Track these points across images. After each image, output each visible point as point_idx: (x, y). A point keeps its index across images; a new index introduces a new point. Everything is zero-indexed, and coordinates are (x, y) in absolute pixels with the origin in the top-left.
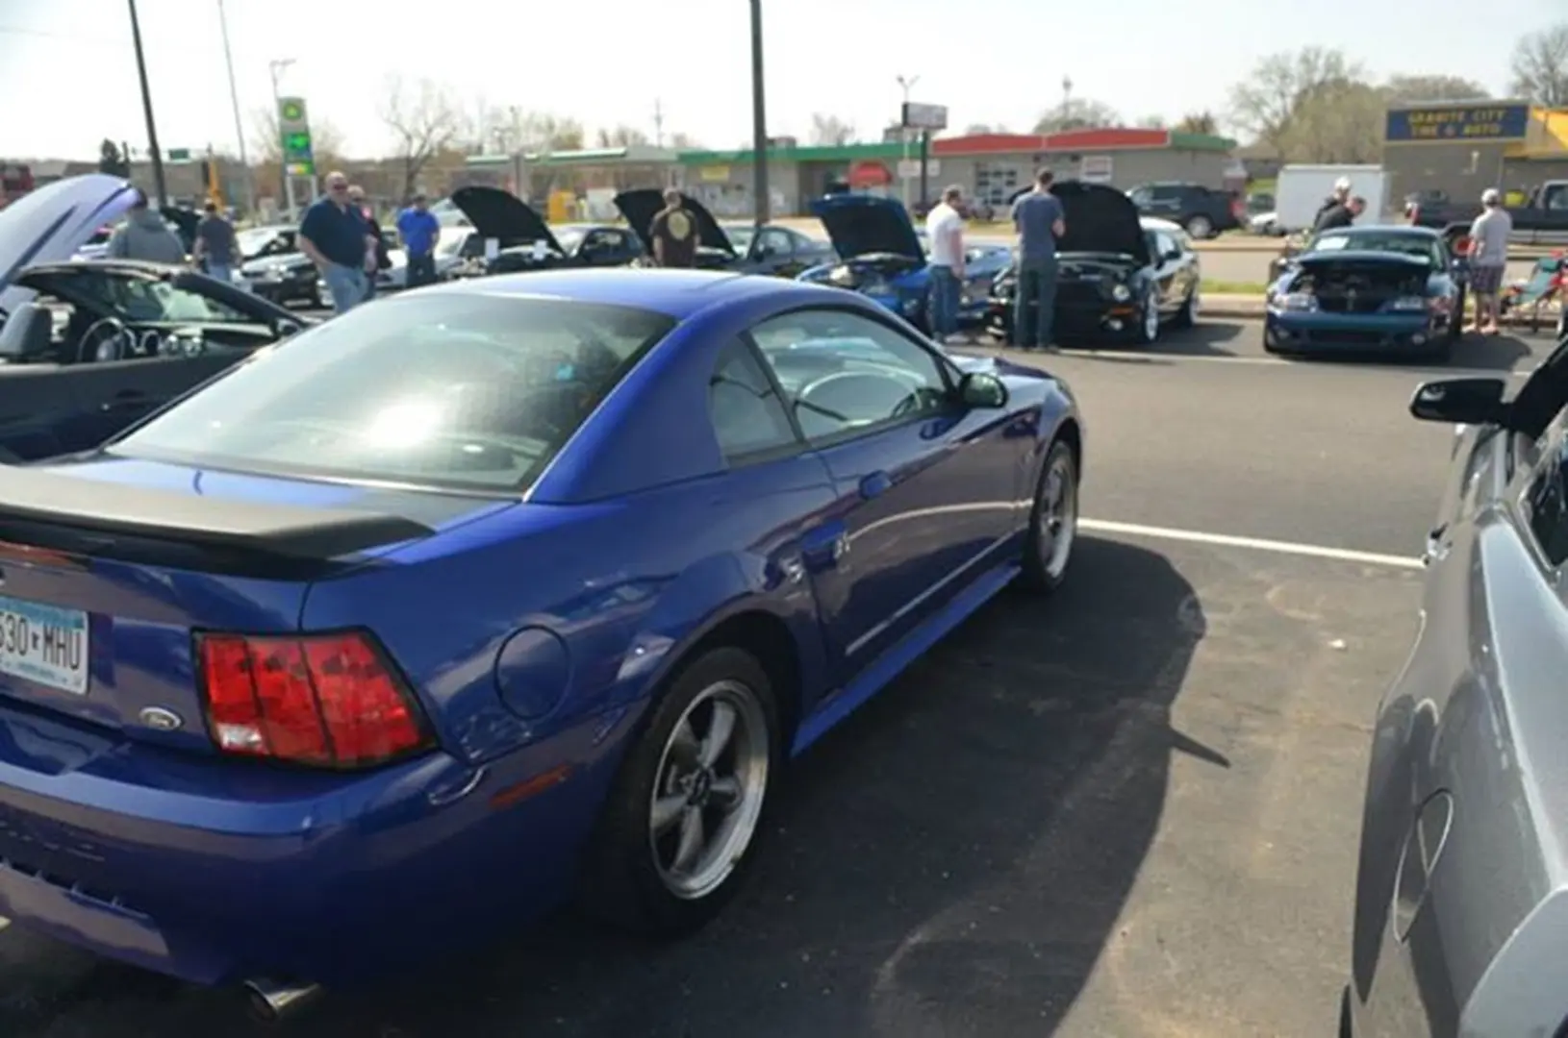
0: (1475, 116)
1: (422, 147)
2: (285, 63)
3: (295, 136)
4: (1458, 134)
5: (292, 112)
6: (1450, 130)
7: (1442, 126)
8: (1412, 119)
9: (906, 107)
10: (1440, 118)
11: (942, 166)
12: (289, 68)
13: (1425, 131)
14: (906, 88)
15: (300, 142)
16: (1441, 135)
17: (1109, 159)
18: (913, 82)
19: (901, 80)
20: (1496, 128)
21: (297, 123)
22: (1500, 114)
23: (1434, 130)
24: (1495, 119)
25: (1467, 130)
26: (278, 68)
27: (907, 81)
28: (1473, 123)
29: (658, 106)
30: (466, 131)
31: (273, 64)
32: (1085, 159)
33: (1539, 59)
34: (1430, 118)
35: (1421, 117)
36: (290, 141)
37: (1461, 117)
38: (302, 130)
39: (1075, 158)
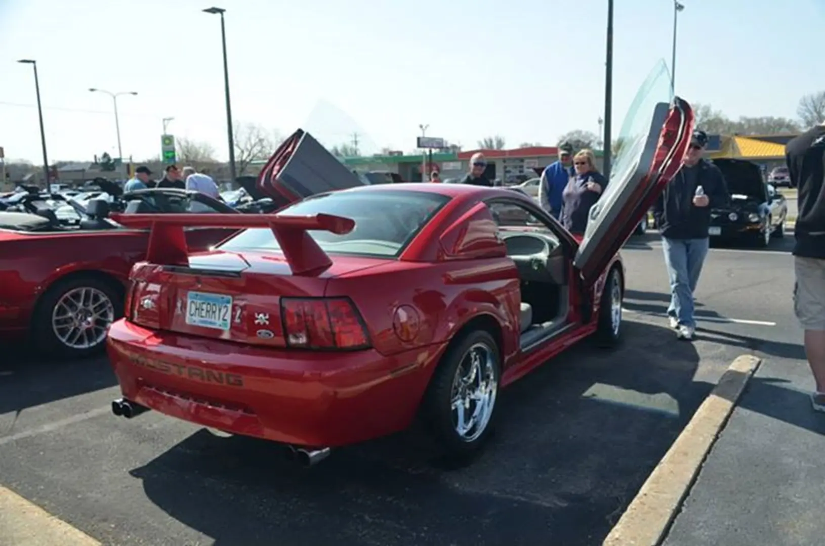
1: (249, 155)
2: (170, 119)
3: (168, 152)
5: (167, 141)
9: (419, 139)
11: (462, 164)
12: (171, 122)
14: (423, 130)
15: (170, 155)
17: (536, 161)
18: (426, 127)
19: (421, 127)
21: (170, 146)
26: (166, 122)
27: (424, 127)
29: (356, 136)
30: (268, 148)
31: (164, 120)
32: (526, 161)
33: (812, 109)
36: (166, 155)
38: (172, 150)
39: (522, 160)
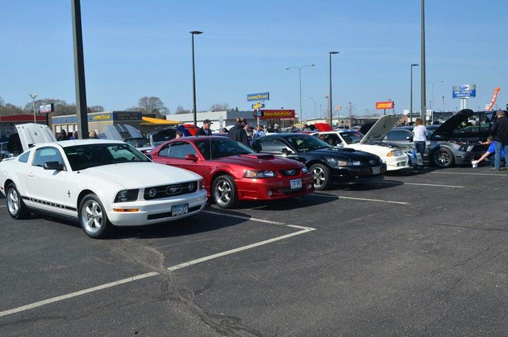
0: (132, 115)
4: (129, 119)
6: (127, 118)
7: (125, 117)
8: (119, 115)
10: (125, 115)
13: (122, 118)
16: (125, 119)
20: (137, 118)
22: (137, 115)
23: (123, 118)
24: (136, 116)
25: (131, 118)
28: (132, 117)
34: (123, 115)
35: (121, 115)
37: (129, 115)
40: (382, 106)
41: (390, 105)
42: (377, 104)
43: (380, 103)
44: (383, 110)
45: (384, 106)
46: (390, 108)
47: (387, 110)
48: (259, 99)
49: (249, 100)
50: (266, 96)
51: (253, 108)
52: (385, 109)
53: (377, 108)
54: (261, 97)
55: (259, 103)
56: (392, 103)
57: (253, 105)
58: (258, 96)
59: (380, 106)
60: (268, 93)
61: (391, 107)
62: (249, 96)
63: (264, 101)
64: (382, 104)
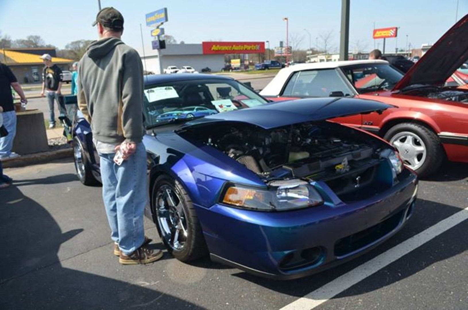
40: (381, 34)
41: (392, 33)
42: (375, 31)
43: (379, 30)
44: (383, 39)
45: (383, 33)
46: (391, 36)
47: (386, 39)
48: (157, 21)
49: (148, 24)
50: (163, 15)
51: (152, 36)
52: (385, 38)
53: (375, 38)
54: (159, 18)
55: (158, 27)
56: (394, 30)
57: (152, 31)
58: (156, 15)
59: (378, 34)
60: (166, 10)
61: (392, 34)
62: (147, 16)
63: (162, 23)
64: (380, 32)
